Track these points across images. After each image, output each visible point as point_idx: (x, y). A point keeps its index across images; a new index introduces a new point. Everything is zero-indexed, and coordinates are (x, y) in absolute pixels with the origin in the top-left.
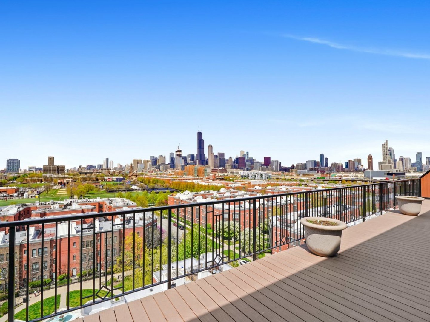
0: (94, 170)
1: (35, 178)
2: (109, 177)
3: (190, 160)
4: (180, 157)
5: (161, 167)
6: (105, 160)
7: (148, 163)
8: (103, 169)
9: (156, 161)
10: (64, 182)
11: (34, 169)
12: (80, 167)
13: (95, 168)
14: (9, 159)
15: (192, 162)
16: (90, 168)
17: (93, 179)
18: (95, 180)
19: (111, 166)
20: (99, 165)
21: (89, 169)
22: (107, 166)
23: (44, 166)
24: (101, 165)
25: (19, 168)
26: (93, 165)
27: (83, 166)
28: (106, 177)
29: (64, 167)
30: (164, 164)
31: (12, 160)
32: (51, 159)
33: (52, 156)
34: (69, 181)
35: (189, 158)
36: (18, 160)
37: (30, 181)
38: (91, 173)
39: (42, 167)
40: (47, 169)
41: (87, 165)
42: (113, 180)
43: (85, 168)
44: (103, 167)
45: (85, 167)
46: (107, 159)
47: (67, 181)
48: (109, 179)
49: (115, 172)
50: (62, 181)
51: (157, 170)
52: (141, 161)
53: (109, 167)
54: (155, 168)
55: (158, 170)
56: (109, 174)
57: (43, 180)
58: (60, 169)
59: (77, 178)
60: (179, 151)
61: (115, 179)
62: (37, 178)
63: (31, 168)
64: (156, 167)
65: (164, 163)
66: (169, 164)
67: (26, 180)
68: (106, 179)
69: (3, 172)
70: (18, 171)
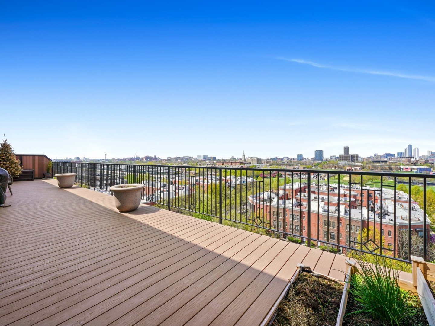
0: (392, 158)
1: (330, 165)
2: (407, 167)
6: (407, 147)
8: (405, 158)
10: (352, 169)
11: (334, 158)
12: (375, 155)
13: (394, 156)
14: (317, 150)
16: (388, 156)
17: (386, 168)
18: (388, 169)
19: (415, 154)
20: (398, 154)
21: (387, 158)
22: (410, 153)
23: (340, 155)
24: (401, 153)
25: (323, 156)
26: (391, 153)
27: (379, 155)
29: (357, 156)
31: (318, 150)
32: (346, 149)
33: (347, 146)
34: (357, 168)
36: (321, 150)
37: (327, 167)
38: (386, 162)
39: (338, 156)
40: (341, 158)
41: (384, 153)
42: (413, 170)
43: (381, 156)
44: (404, 156)
46: (410, 146)
47: (355, 168)
48: (406, 168)
49: (418, 161)
50: (350, 168)
53: (413, 155)
56: (409, 163)
57: (337, 167)
58: (354, 158)
59: (368, 166)
61: (416, 169)
62: (332, 165)
63: (332, 157)
67: (324, 166)
68: (403, 169)
69: (313, 159)
70: (322, 159)
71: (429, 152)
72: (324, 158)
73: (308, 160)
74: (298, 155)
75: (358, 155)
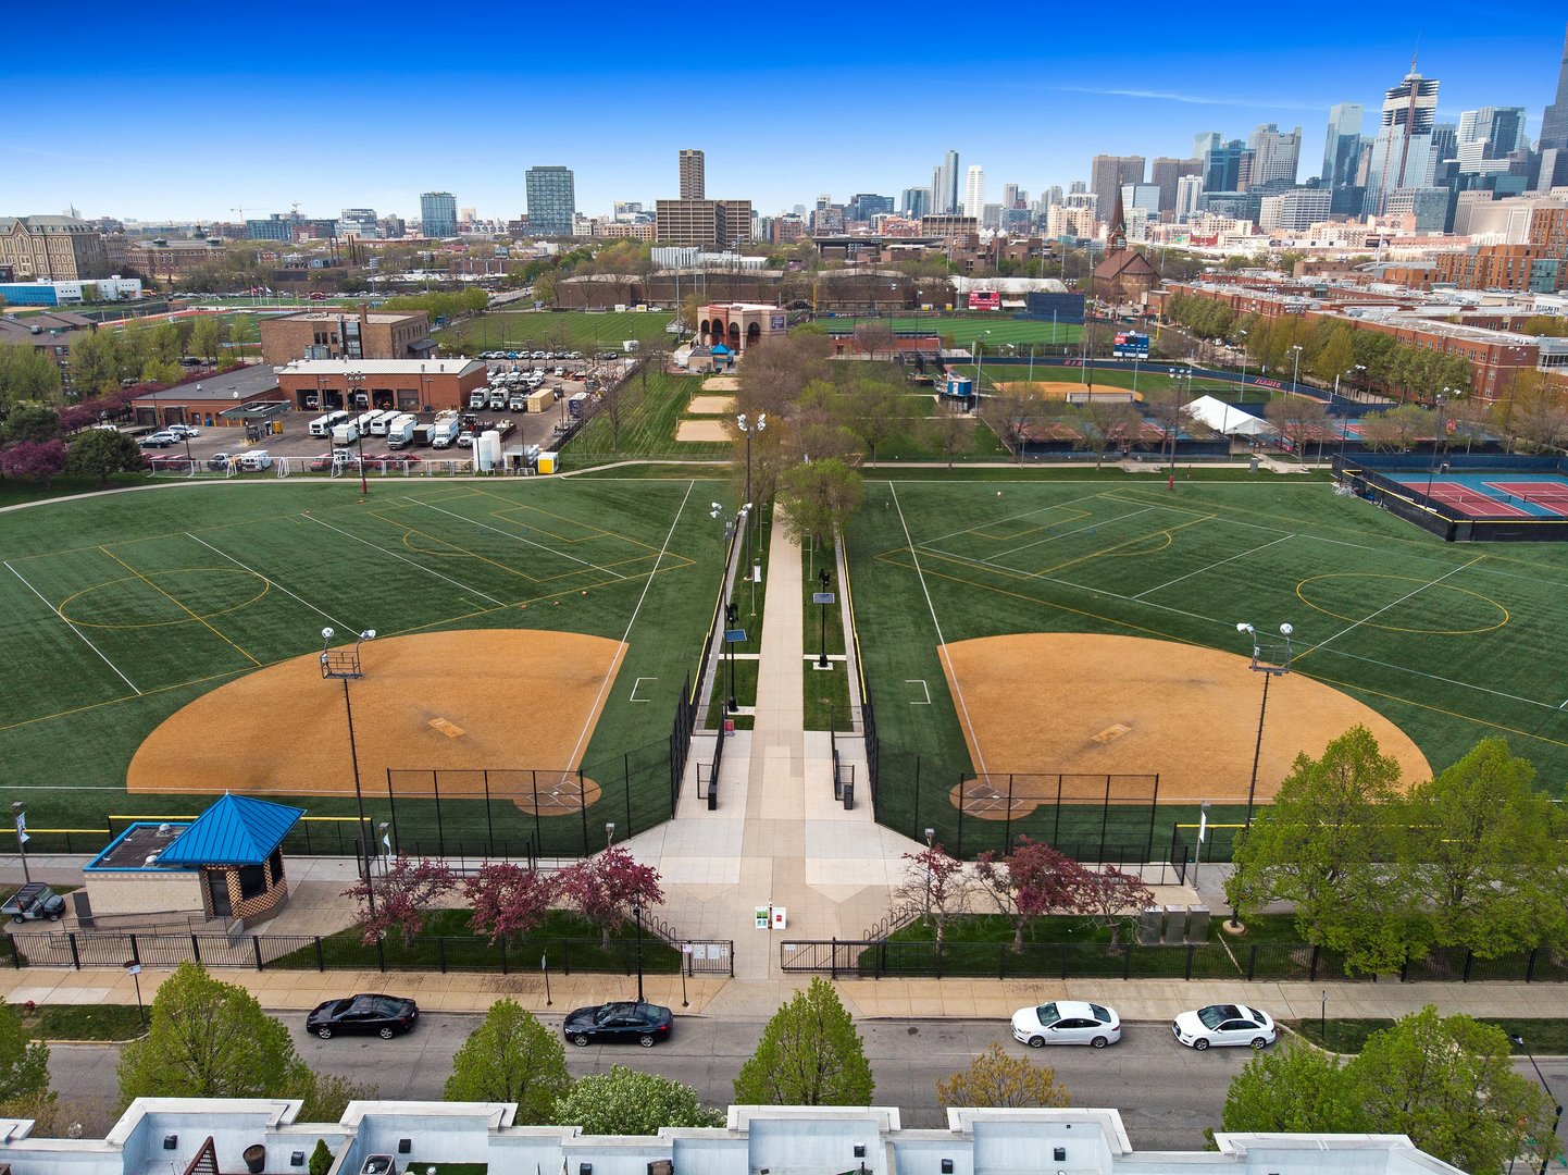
0: (886, 227)
2: (982, 284)
3: (1488, 152)
4: (1415, 132)
5: (1269, 205)
7: (1181, 180)
8: (934, 220)
9: (1234, 165)
10: (733, 320)
11: (632, 216)
12: (821, 205)
13: (893, 212)
14: (536, 169)
15: (1503, 165)
20: (906, 195)
23: (661, 202)
24: (919, 193)
25: (573, 210)
27: (834, 202)
28: (960, 283)
29: (746, 211)
30: (1283, 182)
31: (545, 170)
32: (692, 166)
33: (695, 149)
34: (760, 313)
35: (1482, 141)
36: (563, 169)
39: (655, 209)
40: (671, 220)
42: (1007, 305)
43: (844, 211)
44: (930, 207)
45: (841, 207)
47: (747, 314)
48: (985, 300)
49: (1004, 241)
50: (724, 308)
51: (1240, 224)
52: (1142, 163)
54: (1229, 210)
55: (1250, 224)
56: (976, 261)
58: (730, 223)
59: (805, 281)
60: (1415, 88)
61: (1020, 297)
62: (615, 277)
63: (622, 210)
64: (1232, 203)
65: (1287, 176)
66: (1314, 184)
68: (966, 296)
69: (517, 230)
70: (569, 226)
71: (1012, 189)
72: (581, 218)
73: (494, 229)
74: (428, 199)
75: (748, 203)
